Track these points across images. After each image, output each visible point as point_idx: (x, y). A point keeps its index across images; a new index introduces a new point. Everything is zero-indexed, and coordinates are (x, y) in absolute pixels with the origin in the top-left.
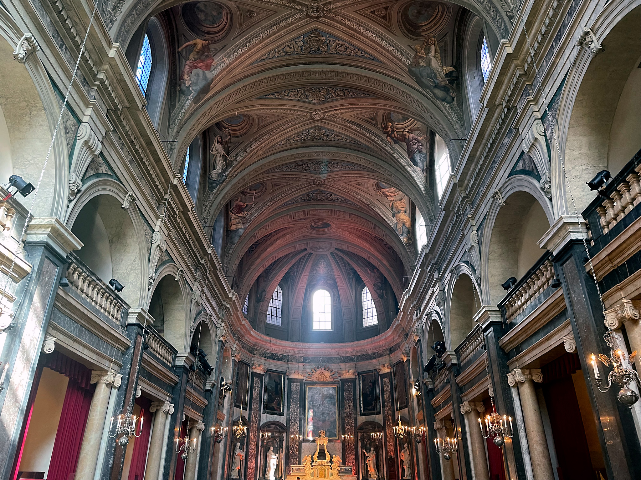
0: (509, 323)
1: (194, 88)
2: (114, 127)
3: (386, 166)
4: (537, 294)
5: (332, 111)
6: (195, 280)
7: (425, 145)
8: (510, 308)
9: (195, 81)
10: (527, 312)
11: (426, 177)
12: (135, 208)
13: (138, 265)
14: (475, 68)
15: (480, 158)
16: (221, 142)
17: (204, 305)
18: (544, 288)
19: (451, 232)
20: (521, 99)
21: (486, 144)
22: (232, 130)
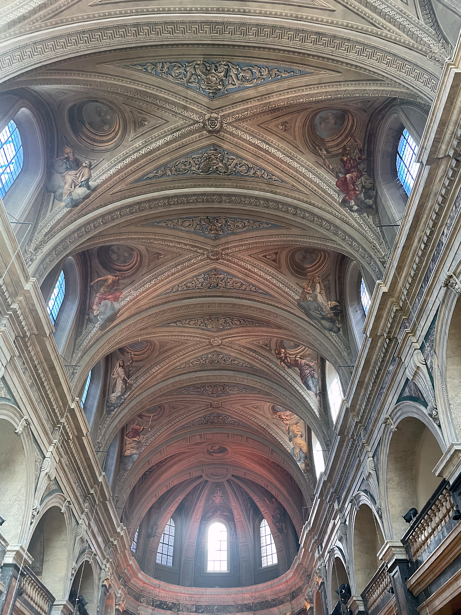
0: (414, 561)
1: (101, 317)
2: (19, 353)
3: (281, 390)
4: (439, 527)
5: (229, 337)
6: (83, 512)
7: (317, 371)
8: (414, 543)
9: (103, 311)
10: (432, 548)
11: (320, 401)
12: (29, 432)
13: (23, 495)
14: (356, 303)
15: (368, 384)
16: (123, 367)
17: (89, 542)
18: (445, 521)
19: (348, 458)
20: (400, 331)
21: (373, 371)
22: (134, 355)
